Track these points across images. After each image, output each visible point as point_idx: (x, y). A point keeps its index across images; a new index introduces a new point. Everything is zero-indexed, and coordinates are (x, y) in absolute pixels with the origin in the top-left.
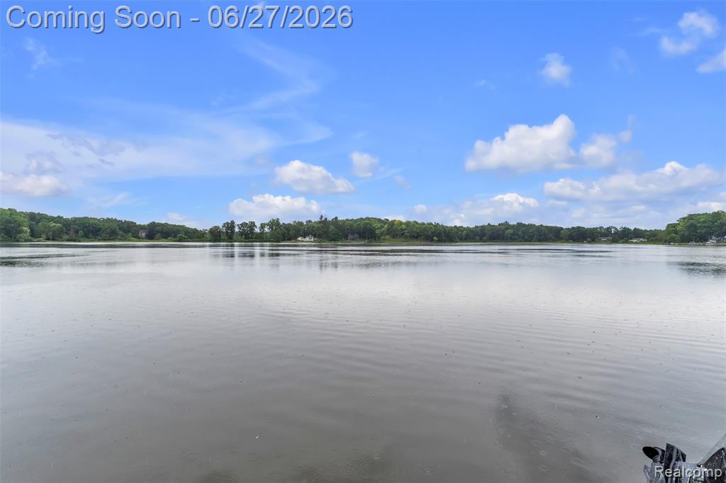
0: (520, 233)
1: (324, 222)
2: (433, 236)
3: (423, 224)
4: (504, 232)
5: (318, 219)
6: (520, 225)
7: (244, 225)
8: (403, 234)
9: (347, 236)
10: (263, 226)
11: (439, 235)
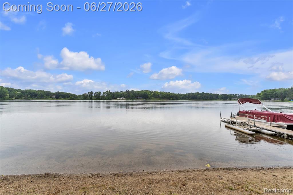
0: (203, 96)
1: (128, 92)
2: (170, 98)
3: (167, 93)
4: (197, 96)
5: (125, 91)
6: (203, 93)
7: (96, 93)
8: (159, 97)
9: (137, 97)
10: (104, 93)
11: (172, 97)
